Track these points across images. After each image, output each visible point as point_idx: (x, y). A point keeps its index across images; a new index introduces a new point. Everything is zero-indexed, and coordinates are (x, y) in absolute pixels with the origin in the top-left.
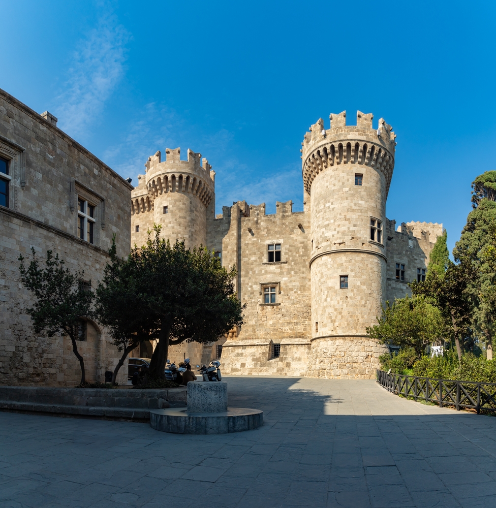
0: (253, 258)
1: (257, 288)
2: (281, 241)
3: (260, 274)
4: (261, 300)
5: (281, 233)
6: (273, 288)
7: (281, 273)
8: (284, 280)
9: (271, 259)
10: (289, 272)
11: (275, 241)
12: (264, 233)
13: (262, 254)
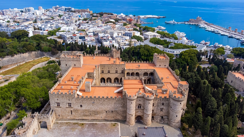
0: (159, 104)
1: (159, 109)
2: (164, 102)
3: (160, 107)
4: (160, 110)
5: (165, 101)
6: (162, 109)
7: (164, 107)
8: (164, 108)
9: (162, 105)
10: (165, 107)
11: (163, 102)
12: (162, 101)
13: (161, 104)
